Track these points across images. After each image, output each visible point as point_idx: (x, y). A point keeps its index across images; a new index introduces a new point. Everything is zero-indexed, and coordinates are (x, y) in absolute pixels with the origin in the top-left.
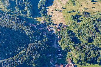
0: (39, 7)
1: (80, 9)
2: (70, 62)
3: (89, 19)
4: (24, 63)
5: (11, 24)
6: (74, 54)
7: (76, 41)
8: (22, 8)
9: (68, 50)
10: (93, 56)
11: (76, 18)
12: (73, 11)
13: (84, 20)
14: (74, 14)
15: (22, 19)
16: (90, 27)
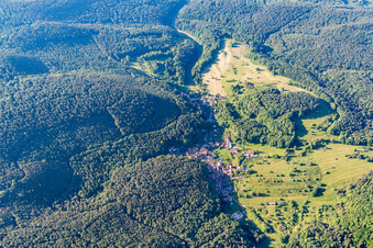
0: (193, 74)
1: (242, 79)
2: (227, 140)
3: (253, 91)
4: (174, 138)
5: (159, 91)
6: (232, 131)
7: (236, 115)
8: (172, 73)
9: (226, 126)
10: (255, 134)
11: (238, 88)
12: (234, 81)
13: (247, 92)
14: (235, 84)
15: (172, 86)
16: (254, 100)
